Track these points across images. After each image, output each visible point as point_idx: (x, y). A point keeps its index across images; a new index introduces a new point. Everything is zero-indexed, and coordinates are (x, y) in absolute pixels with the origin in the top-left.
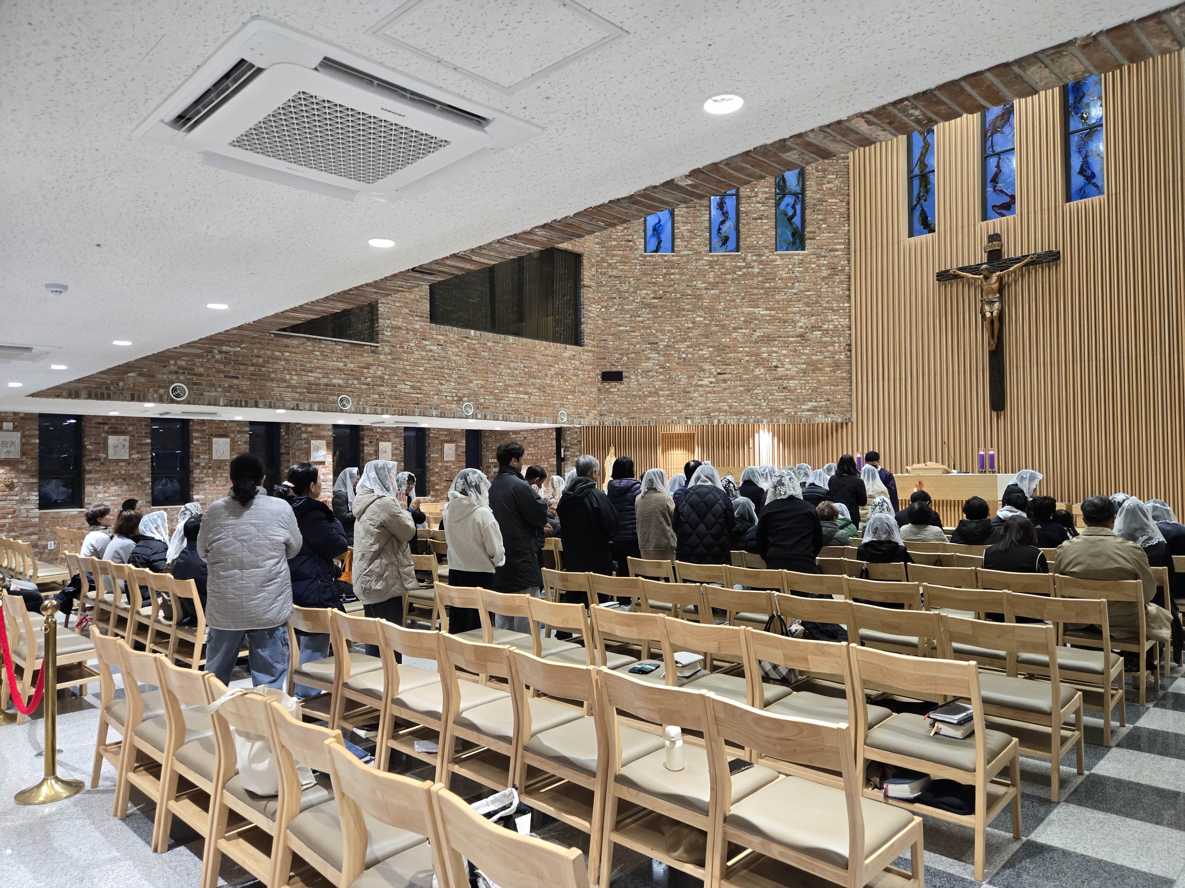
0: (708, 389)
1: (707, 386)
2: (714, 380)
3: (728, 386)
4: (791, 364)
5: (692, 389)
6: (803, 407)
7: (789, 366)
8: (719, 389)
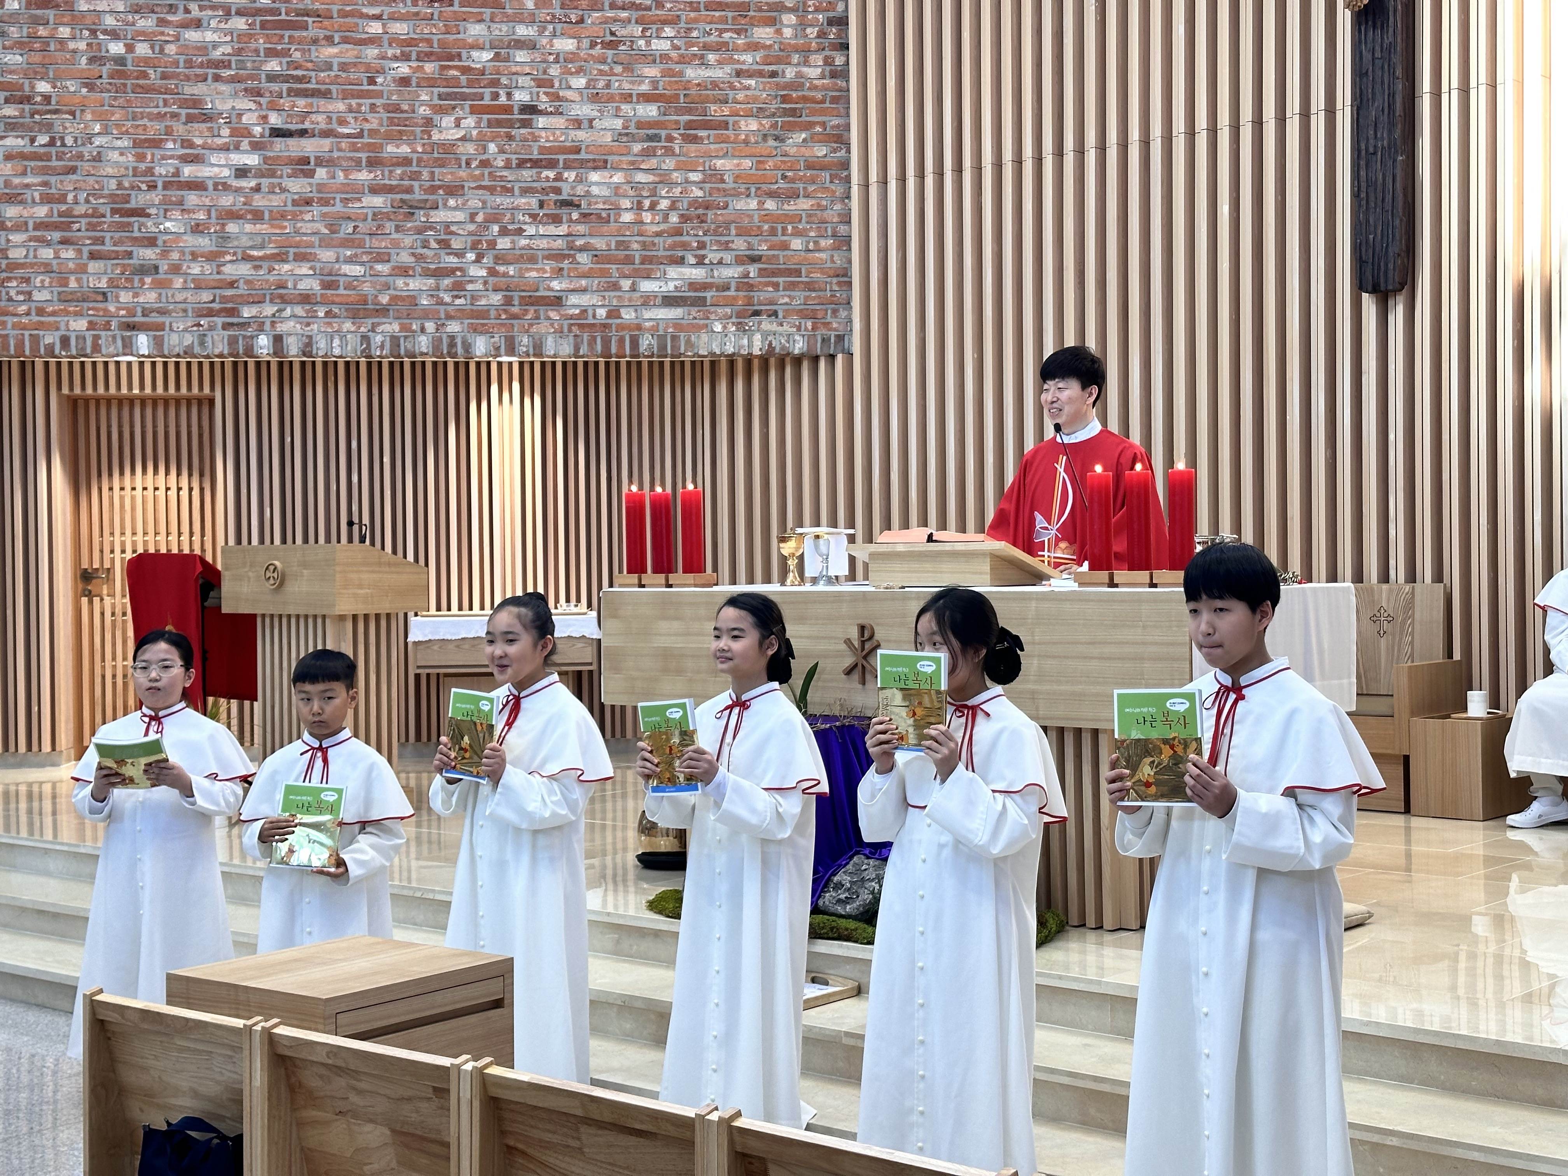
0: (227, 201)
1: (222, 186)
2: (252, 160)
3: (321, 187)
4: (595, 98)
5: (155, 197)
6: (647, 286)
7: (585, 110)
8: (276, 201)
